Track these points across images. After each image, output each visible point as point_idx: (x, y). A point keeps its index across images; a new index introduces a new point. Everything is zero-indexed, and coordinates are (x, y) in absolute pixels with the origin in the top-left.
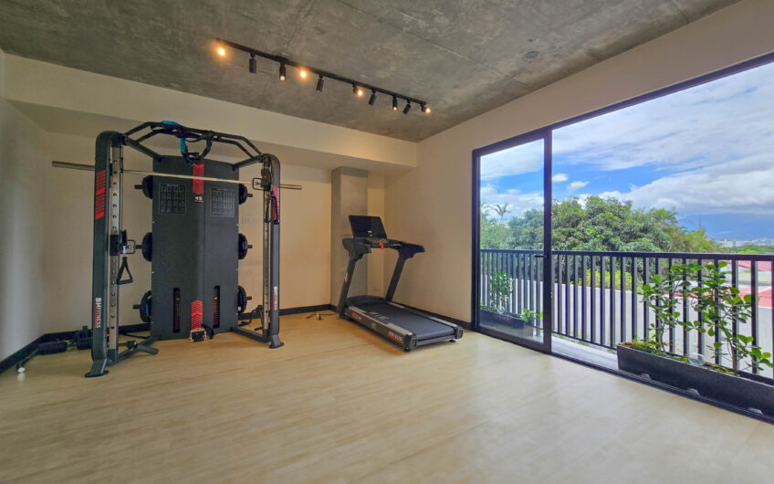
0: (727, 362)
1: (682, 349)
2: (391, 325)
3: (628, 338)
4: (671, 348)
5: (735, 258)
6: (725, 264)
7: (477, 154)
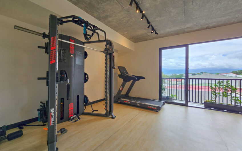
0: (233, 104)
1: (218, 101)
2: (146, 104)
3: (207, 99)
4: (215, 102)
5: (231, 80)
6: (229, 81)
7: (161, 49)
